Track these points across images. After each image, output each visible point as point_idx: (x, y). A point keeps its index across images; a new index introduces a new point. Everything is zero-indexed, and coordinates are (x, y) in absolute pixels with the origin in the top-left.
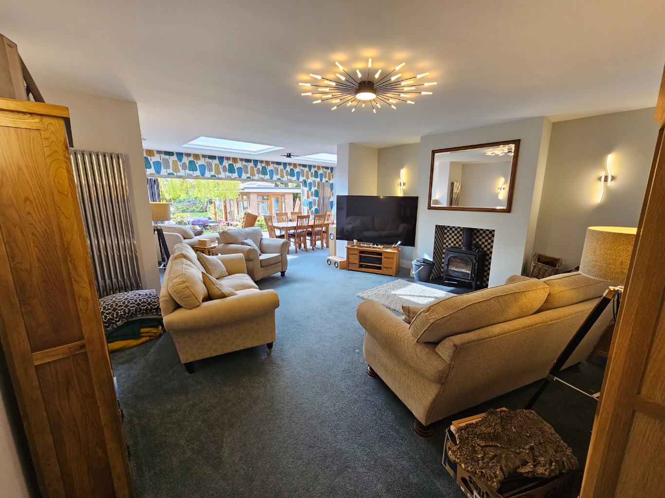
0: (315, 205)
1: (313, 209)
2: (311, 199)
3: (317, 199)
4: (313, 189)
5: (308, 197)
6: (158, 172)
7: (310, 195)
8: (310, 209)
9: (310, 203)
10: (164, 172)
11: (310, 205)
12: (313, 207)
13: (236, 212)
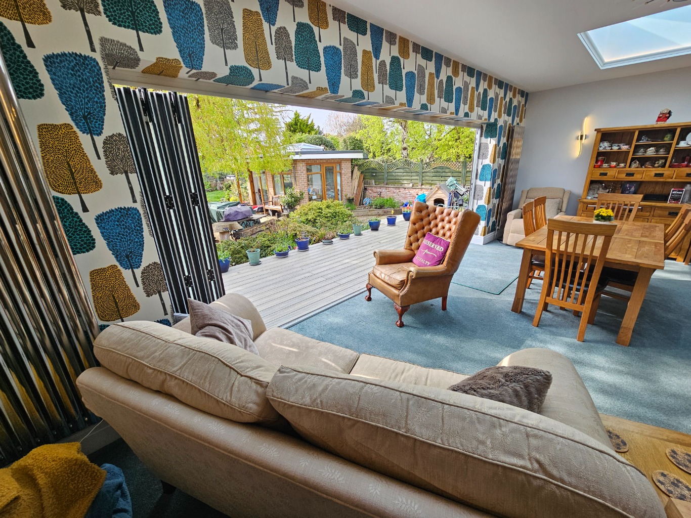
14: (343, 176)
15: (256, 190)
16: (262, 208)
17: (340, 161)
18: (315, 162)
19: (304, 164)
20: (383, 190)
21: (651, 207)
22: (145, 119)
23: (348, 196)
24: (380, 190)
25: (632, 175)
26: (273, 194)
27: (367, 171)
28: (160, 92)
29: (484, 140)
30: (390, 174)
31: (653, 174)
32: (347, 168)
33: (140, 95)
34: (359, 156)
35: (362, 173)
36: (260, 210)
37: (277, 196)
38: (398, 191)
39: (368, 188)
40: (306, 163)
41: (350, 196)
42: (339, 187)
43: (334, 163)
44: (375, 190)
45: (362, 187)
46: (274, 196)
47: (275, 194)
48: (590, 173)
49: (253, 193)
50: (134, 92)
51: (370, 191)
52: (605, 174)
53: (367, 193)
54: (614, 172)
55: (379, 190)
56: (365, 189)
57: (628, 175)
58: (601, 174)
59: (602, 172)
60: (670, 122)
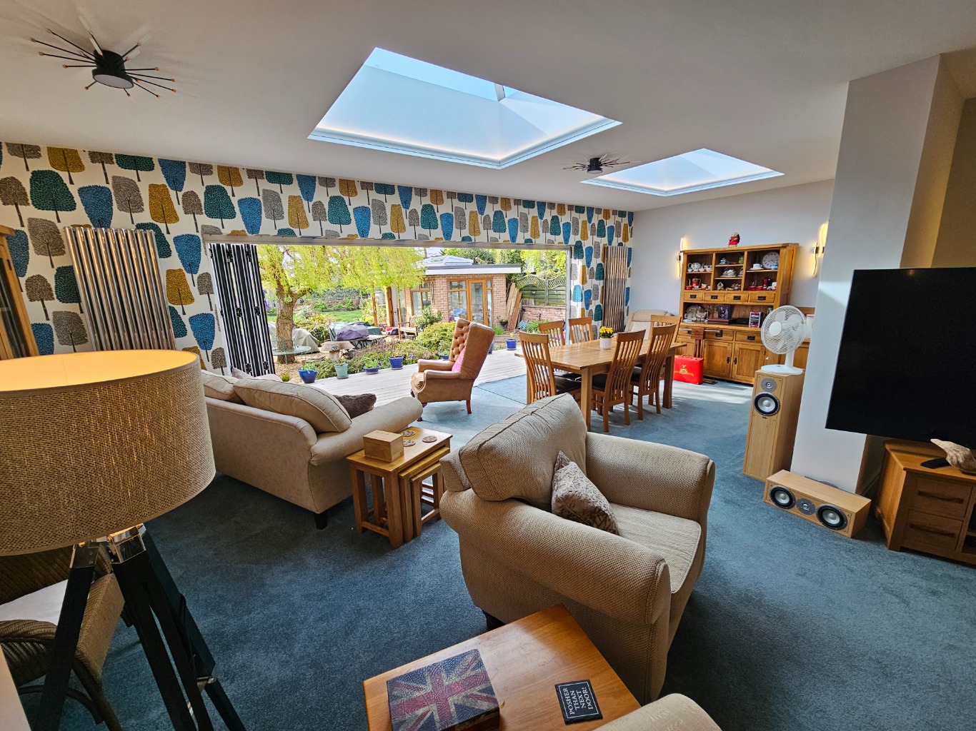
0: (596, 298)
1: (592, 307)
2: (588, 286)
3: (600, 283)
4: (595, 262)
5: (584, 281)
6: (253, 227)
7: (588, 276)
8: (587, 306)
9: (588, 293)
10: (268, 226)
11: (587, 297)
12: (593, 301)
13: (409, 310)
14: (495, 294)
15: (395, 310)
16: (397, 330)
17: (490, 278)
18: (460, 278)
19: (444, 280)
20: (544, 312)
21: (733, 331)
22: (228, 260)
23: (501, 319)
24: (540, 312)
25: (716, 297)
26: (411, 314)
27: (526, 288)
28: (238, 244)
29: (574, 261)
30: (551, 292)
31: (732, 296)
32: (500, 285)
33: (226, 247)
34: (517, 270)
35: (521, 290)
36: (394, 332)
37: (415, 316)
38: (559, 313)
39: (526, 309)
40: (447, 280)
41: (504, 318)
42: (490, 307)
43: (482, 279)
44: (533, 310)
45: (520, 307)
46: (412, 317)
47: (413, 314)
48: (683, 295)
49: (391, 312)
50: (223, 246)
51: (529, 313)
52: (695, 296)
53: (527, 314)
54: (703, 295)
55: (538, 311)
56: (523, 310)
57: (713, 297)
58: (691, 296)
59: (692, 294)
60: (741, 246)
